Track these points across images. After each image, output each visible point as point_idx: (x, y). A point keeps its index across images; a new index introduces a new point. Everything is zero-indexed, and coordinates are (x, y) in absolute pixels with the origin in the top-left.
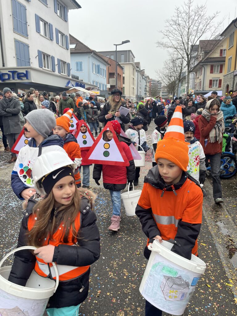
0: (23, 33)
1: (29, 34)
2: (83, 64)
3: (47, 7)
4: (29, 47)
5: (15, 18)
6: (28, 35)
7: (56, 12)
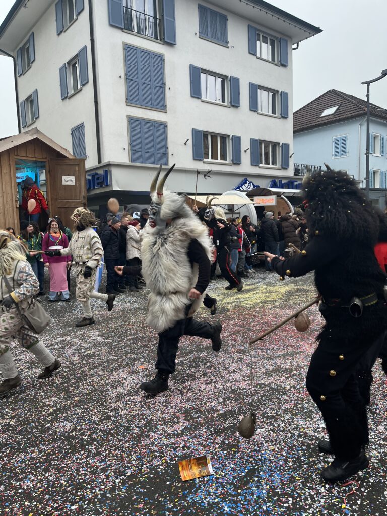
0: (152, 104)
1: (169, 103)
2: (348, 142)
3: (228, 48)
4: (167, 127)
5: (131, 80)
6: (166, 106)
7: (254, 53)
